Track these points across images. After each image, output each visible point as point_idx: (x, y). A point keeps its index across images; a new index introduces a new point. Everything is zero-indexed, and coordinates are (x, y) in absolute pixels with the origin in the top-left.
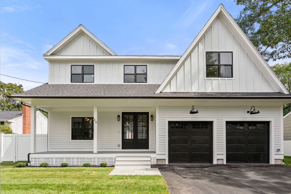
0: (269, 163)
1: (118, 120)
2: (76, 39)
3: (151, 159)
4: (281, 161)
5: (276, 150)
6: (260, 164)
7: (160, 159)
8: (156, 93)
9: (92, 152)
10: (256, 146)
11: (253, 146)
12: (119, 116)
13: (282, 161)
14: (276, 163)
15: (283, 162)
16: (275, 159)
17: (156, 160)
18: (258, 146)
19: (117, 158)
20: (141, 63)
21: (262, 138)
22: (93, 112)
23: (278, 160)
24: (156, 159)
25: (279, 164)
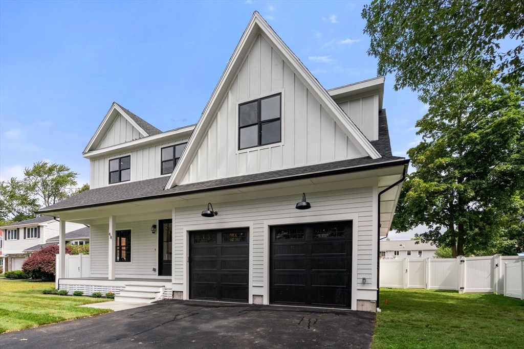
0: (351, 309)
1: (153, 233)
2: (114, 123)
3: (166, 290)
4: (371, 304)
5: (361, 281)
6: (333, 308)
7: (178, 292)
8: (166, 189)
9: (106, 279)
10: (325, 271)
11: (320, 272)
12: (154, 226)
13: (375, 305)
14: (360, 309)
15: (378, 306)
16: (357, 300)
17: (172, 293)
18: (331, 272)
19: (127, 287)
20: (173, 142)
21: (339, 255)
22: (108, 224)
23: (365, 302)
24: (172, 291)
25: (368, 310)
